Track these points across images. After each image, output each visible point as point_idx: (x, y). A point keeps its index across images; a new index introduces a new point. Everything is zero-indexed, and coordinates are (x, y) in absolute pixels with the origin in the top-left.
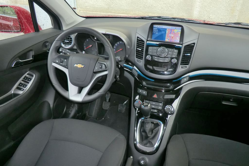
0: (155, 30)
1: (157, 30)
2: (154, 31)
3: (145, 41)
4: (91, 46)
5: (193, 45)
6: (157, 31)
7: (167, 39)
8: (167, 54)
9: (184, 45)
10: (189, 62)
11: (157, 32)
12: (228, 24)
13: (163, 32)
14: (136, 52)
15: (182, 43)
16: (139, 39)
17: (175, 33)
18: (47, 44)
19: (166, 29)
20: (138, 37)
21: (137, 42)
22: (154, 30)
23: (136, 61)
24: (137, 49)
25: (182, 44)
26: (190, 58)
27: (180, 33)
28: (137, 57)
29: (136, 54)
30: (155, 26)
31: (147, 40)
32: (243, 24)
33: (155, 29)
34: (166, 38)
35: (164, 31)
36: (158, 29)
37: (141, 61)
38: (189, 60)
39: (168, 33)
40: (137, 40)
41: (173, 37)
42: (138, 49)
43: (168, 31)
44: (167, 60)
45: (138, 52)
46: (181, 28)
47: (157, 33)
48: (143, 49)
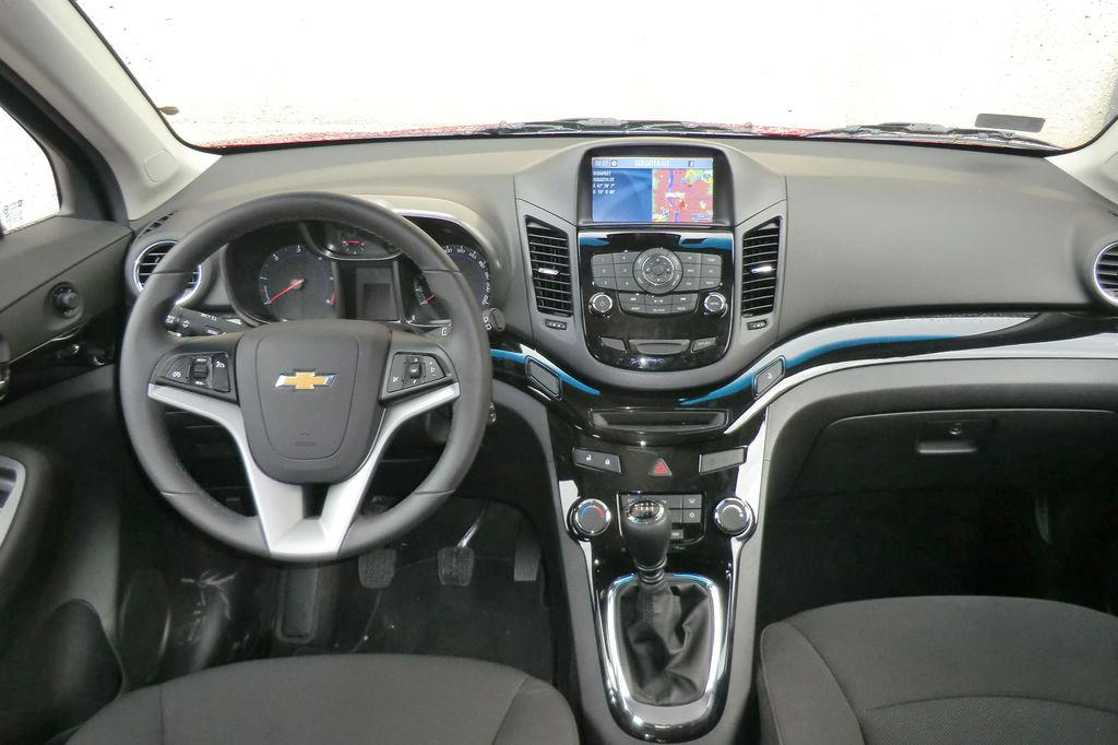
0: (602, 180)
1: (609, 177)
2: (597, 183)
3: (569, 230)
4: (297, 283)
5: (772, 226)
6: (610, 183)
7: (660, 212)
8: (678, 277)
9: (742, 230)
10: (771, 301)
11: (609, 188)
12: (858, 132)
13: (639, 186)
14: (535, 283)
15: (728, 224)
16: (532, 225)
17: (690, 186)
18: (66, 298)
19: (649, 170)
20: (529, 219)
21: (530, 239)
22: (595, 180)
23: (544, 327)
24: (535, 274)
25: (732, 229)
26: (774, 283)
27: (711, 181)
28: (547, 306)
29: (537, 293)
30: (599, 162)
31: (579, 229)
32: (915, 128)
33: (599, 173)
34: (654, 210)
35: (642, 179)
36: (612, 175)
37: (565, 324)
38: (772, 292)
39: (659, 185)
40: (530, 230)
41: (682, 205)
42: (541, 270)
43: (657, 176)
44: (683, 304)
45: (543, 284)
47: (612, 192)
48: (567, 270)
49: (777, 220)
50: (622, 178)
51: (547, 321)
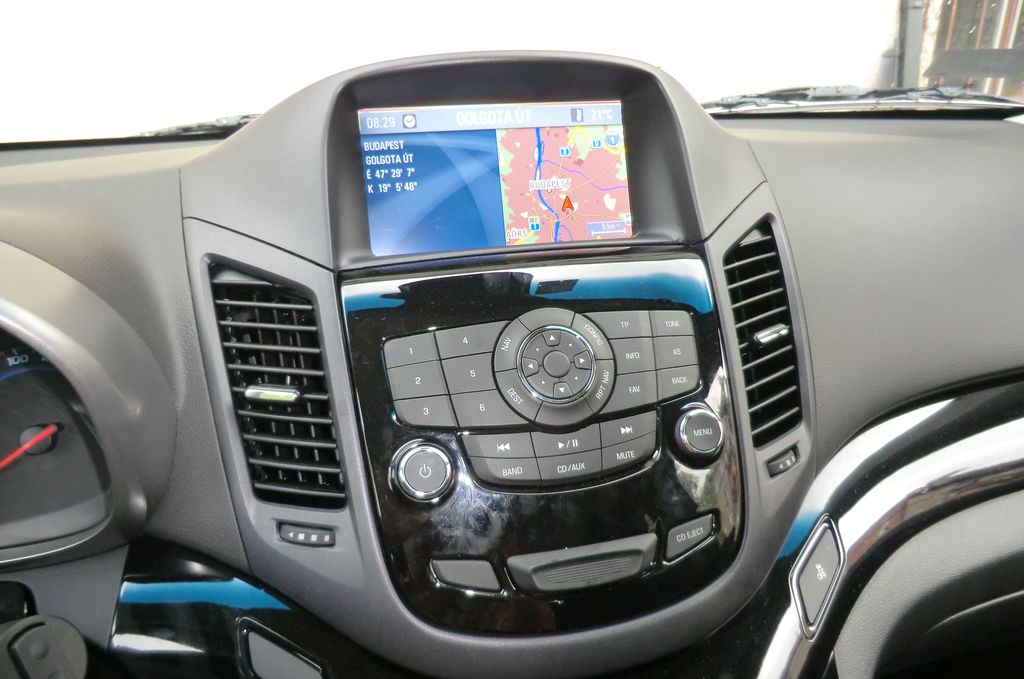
0: (384, 160)
1: (399, 152)
2: (374, 168)
3: (319, 283)
6: (402, 166)
7: (520, 223)
8: (607, 377)
9: (717, 248)
10: (795, 399)
11: (404, 179)
12: (740, 103)
13: (468, 170)
14: (243, 426)
15: (675, 234)
16: (228, 278)
17: (580, 162)
19: (490, 133)
20: (217, 265)
21: (221, 312)
22: (369, 161)
23: (272, 538)
24: (239, 401)
25: (694, 245)
26: (791, 358)
27: (620, 150)
28: (270, 486)
29: (249, 450)
30: (375, 120)
31: (341, 278)
32: (818, 93)
33: (376, 145)
34: (507, 221)
35: (473, 153)
36: (408, 148)
37: (329, 529)
38: (793, 378)
39: (513, 164)
40: (219, 291)
41: (568, 204)
42: (250, 392)
43: (510, 147)
44: (626, 442)
45: (263, 426)
46: (617, 105)
47: (410, 186)
48: (320, 384)
49: (765, 225)
50: (428, 156)
51: (280, 524)
